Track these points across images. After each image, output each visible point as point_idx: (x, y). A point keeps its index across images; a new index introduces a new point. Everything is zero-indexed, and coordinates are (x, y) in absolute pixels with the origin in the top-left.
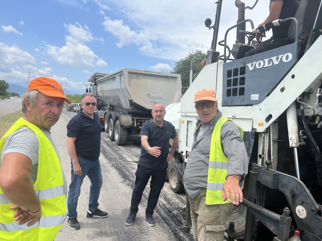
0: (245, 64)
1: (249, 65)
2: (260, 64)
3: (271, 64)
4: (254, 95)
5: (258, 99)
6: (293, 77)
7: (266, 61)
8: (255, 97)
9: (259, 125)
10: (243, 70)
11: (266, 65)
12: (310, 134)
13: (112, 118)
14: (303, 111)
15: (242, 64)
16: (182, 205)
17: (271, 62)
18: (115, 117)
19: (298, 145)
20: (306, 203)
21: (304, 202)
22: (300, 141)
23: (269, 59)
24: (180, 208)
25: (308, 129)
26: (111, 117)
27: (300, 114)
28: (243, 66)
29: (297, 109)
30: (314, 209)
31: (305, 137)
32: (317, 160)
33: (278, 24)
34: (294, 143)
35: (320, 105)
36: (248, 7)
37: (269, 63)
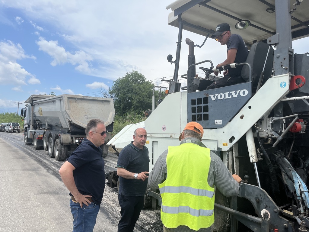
0: (207, 95)
1: (212, 96)
2: (221, 96)
3: (231, 97)
4: (217, 121)
5: (221, 124)
6: (250, 107)
7: (227, 94)
8: (218, 122)
9: (224, 145)
10: (206, 100)
11: (227, 97)
12: (265, 151)
13: (51, 137)
14: (258, 134)
15: (205, 95)
16: (151, 220)
17: (231, 95)
18: (55, 136)
19: (257, 160)
20: (270, 207)
21: (267, 206)
22: (258, 157)
23: (229, 93)
24: (150, 223)
25: (263, 147)
26: (50, 135)
27: (256, 136)
28: (206, 97)
29: (253, 131)
30: (276, 211)
31: (262, 154)
32: (272, 172)
33: (235, 67)
34: (254, 159)
35: (273, 130)
36: (197, 45)
37: (229, 96)
